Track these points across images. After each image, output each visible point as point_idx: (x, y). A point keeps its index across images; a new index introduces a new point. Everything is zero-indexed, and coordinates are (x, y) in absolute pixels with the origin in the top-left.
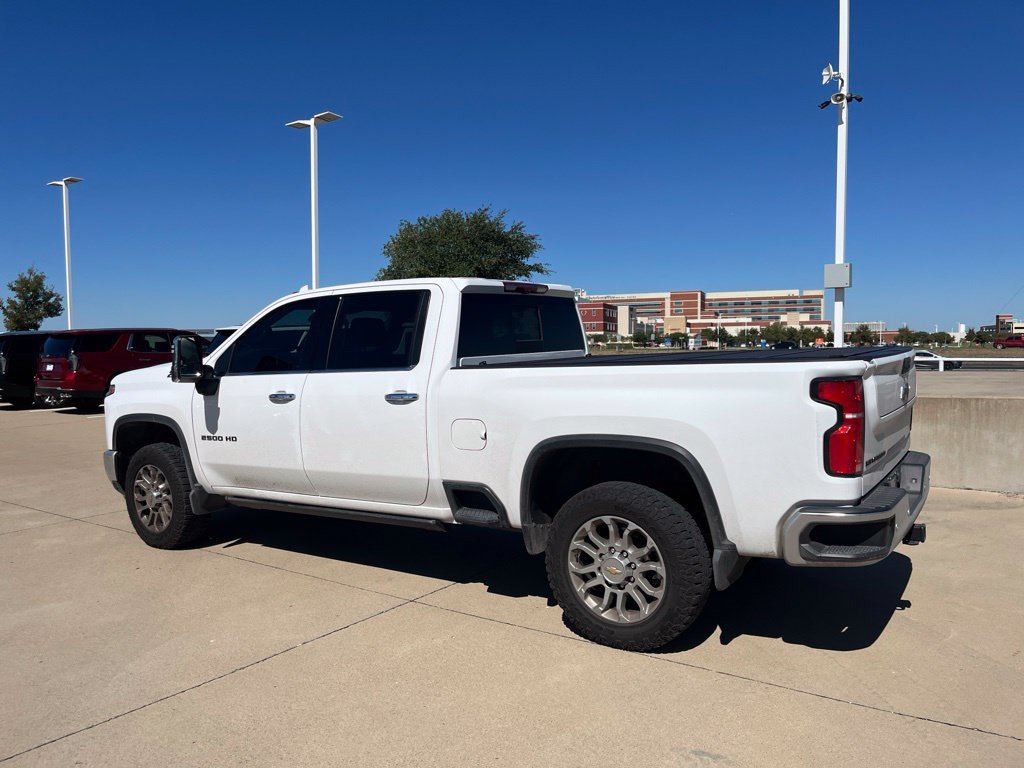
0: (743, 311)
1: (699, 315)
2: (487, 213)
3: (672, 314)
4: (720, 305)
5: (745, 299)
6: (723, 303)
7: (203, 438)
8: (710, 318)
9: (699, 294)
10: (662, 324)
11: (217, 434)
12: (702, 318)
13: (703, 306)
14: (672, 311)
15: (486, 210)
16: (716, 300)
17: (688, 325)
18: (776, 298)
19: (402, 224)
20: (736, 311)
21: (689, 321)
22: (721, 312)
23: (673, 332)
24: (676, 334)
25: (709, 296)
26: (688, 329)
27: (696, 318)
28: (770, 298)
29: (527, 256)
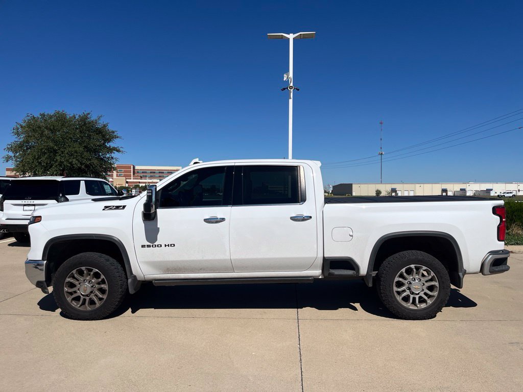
0: (155, 176)
1: (132, 177)
2: (89, 116)
3: (117, 176)
4: (143, 172)
5: (155, 170)
6: (144, 172)
7: (143, 246)
8: (139, 179)
9: (132, 166)
10: (112, 182)
11: (156, 243)
12: (133, 179)
13: (134, 173)
14: (117, 175)
15: (89, 114)
16: (141, 170)
17: (127, 182)
18: (171, 170)
19: (28, 116)
20: (151, 176)
21: (127, 180)
22: (143, 176)
23: (119, 186)
24: (121, 187)
25: (137, 168)
26: (127, 184)
27: (131, 179)
28: (168, 170)
29: (109, 142)
